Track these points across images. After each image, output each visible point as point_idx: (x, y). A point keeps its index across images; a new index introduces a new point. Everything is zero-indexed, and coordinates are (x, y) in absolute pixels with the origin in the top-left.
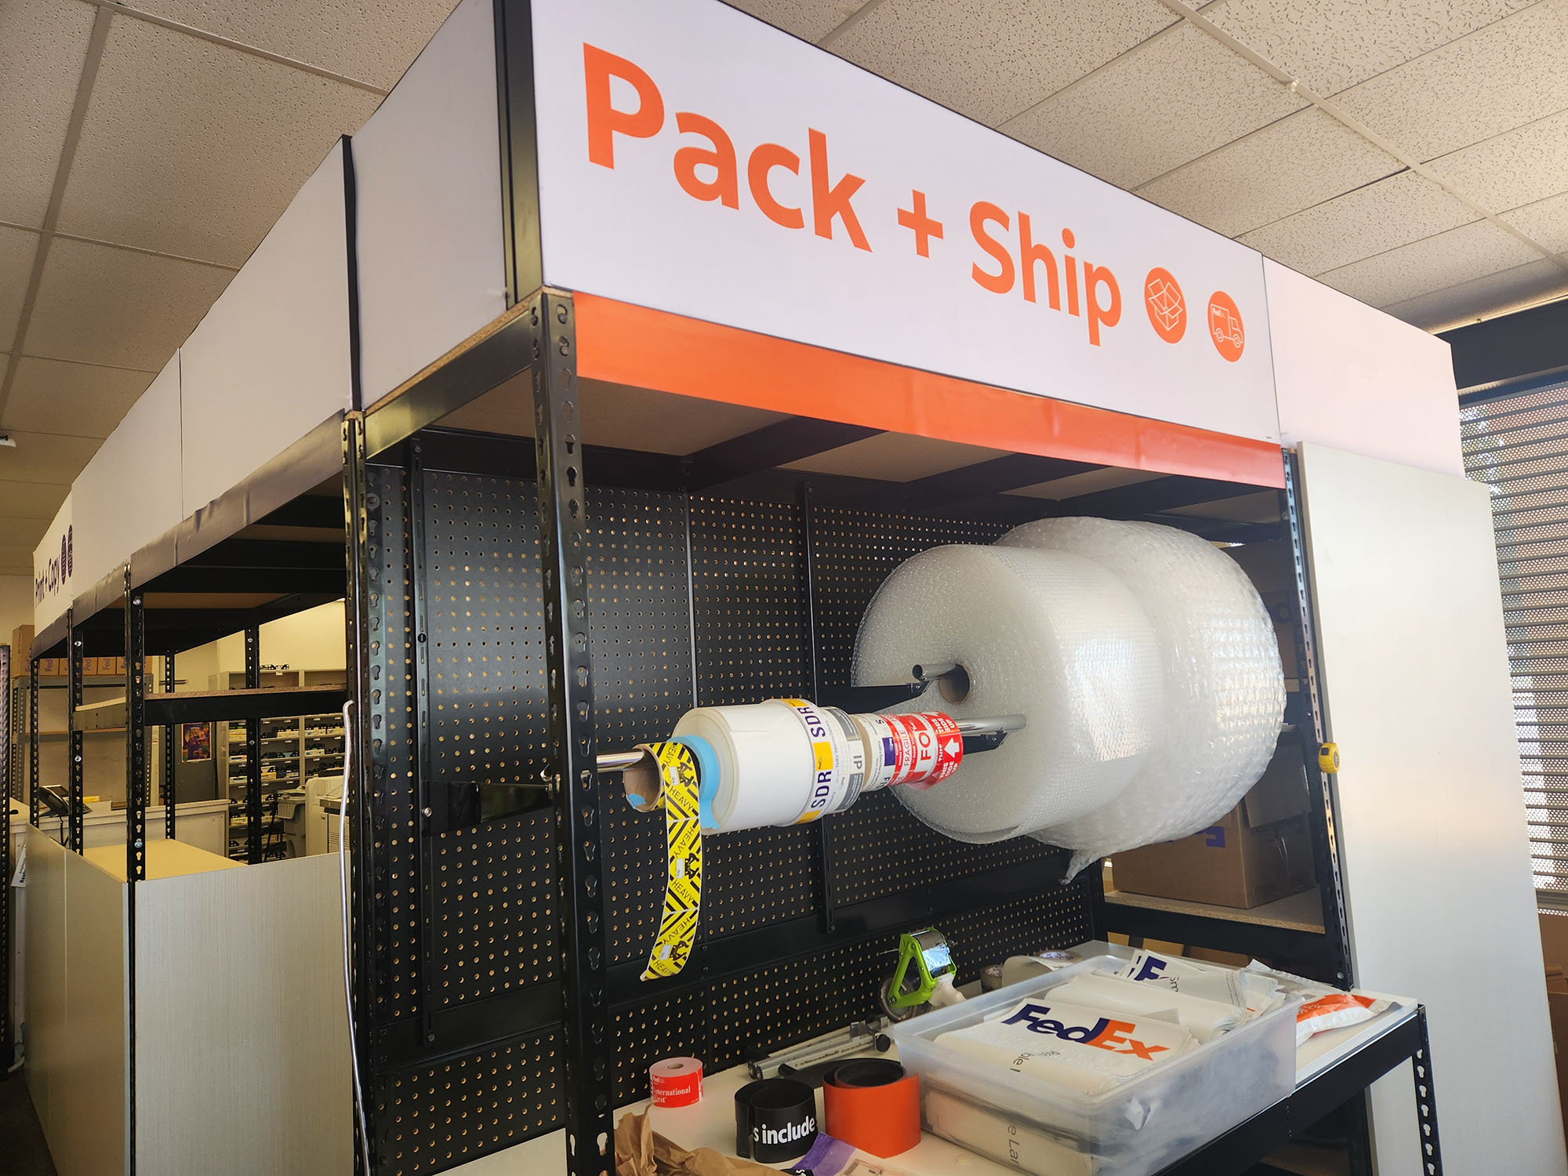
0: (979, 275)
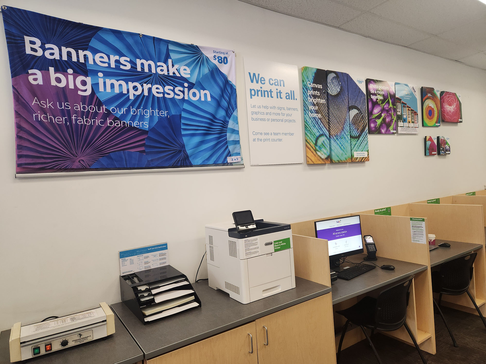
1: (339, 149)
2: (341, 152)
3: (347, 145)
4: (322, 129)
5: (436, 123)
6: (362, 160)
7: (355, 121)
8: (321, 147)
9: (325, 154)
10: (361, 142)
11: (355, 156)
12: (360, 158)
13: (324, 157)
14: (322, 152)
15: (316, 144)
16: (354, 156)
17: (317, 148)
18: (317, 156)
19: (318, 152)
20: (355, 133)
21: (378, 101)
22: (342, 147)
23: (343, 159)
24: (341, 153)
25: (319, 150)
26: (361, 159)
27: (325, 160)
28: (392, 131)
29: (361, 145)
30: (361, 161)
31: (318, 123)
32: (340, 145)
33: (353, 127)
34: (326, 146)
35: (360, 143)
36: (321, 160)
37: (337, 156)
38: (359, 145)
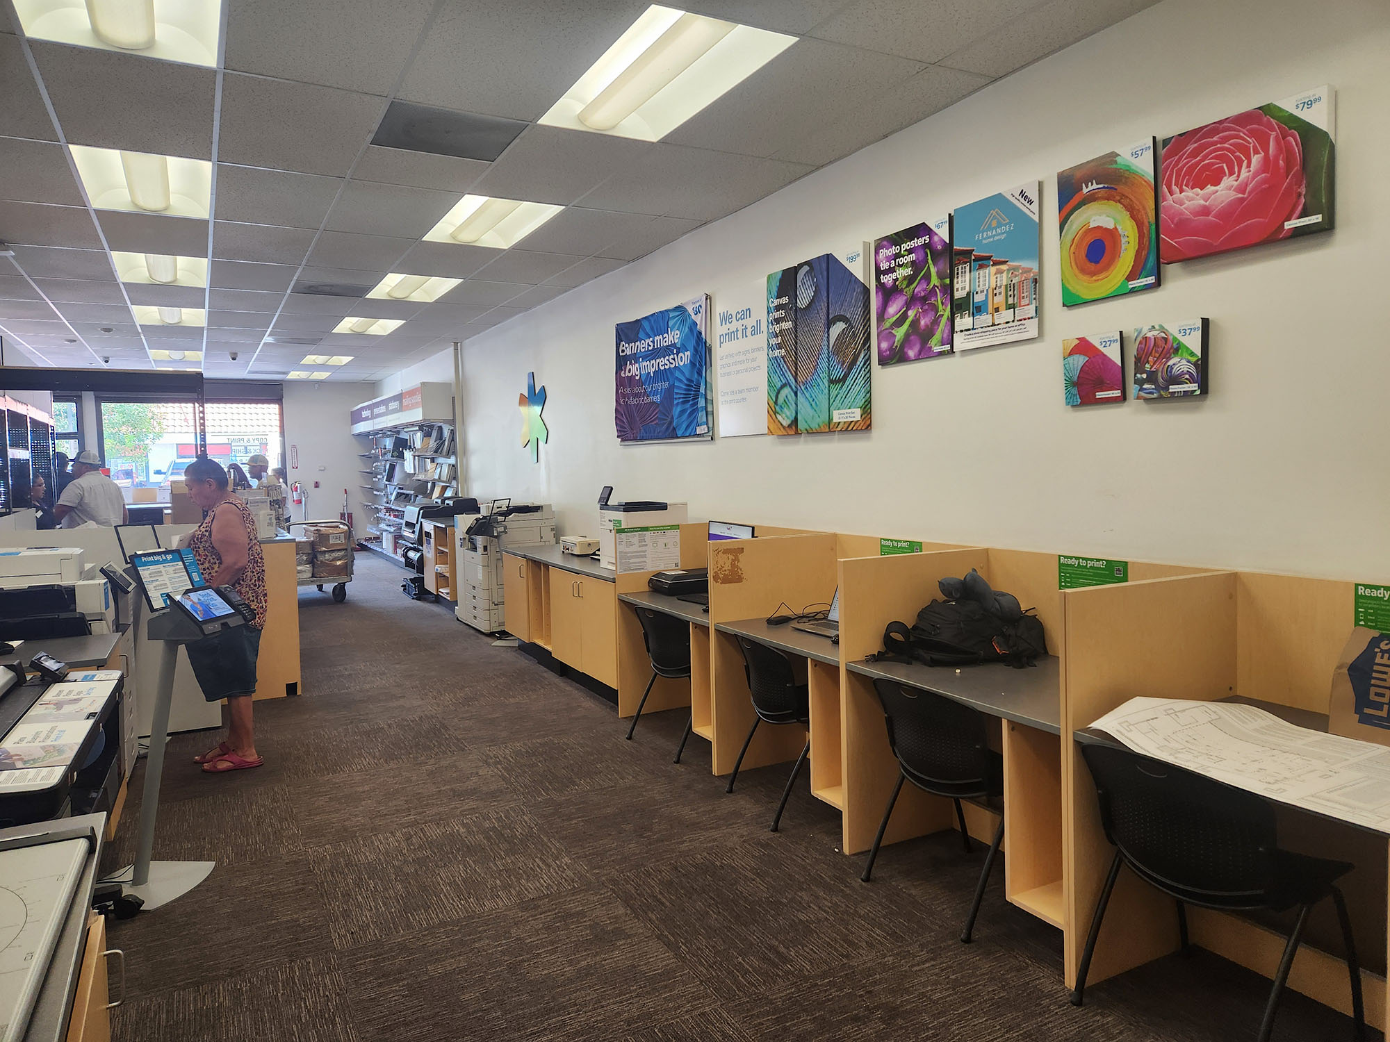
1: (809, 409)
2: (811, 412)
3: (822, 399)
4: (785, 374)
5: (1130, 278)
6: (848, 427)
7: (840, 347)
8: (783, 406)
9: (788, 418)
10: (848, 389)
11: (836, 420)
12: (845, 422)
13: (786, 423)
14: (784, 415)
15: (776, 403)
16: (832, 419)
17: (778, 408)
18: (776, 421)
19: (778, 415)
20: (838, 373)
21: (897, 283)
22: (813, 404)
23: (814, 426)
24: (811, 415)
25: (780, 412)
26: (846, 425)
27: (787, 429)
28: (937, 349)
29: (849, 395)
30: (846, 430)
31: (780, 366)
32: (811, 400)
33: (834, 361)
34: (789, 405)
35: (846, 392)
36: (782, 429)
37: (805, 419)
38: (844, 397)
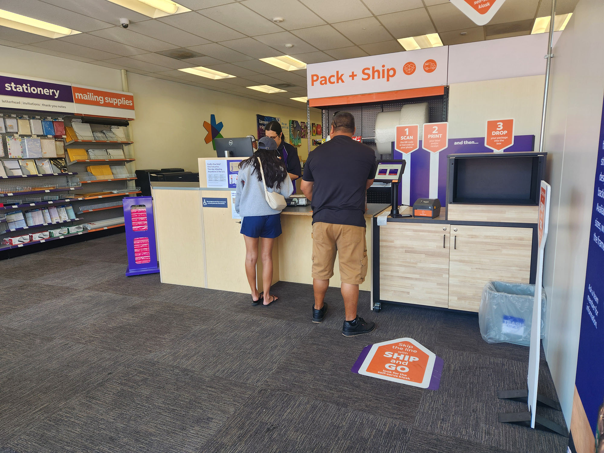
0: (363, 79)
5: (316, 134)
